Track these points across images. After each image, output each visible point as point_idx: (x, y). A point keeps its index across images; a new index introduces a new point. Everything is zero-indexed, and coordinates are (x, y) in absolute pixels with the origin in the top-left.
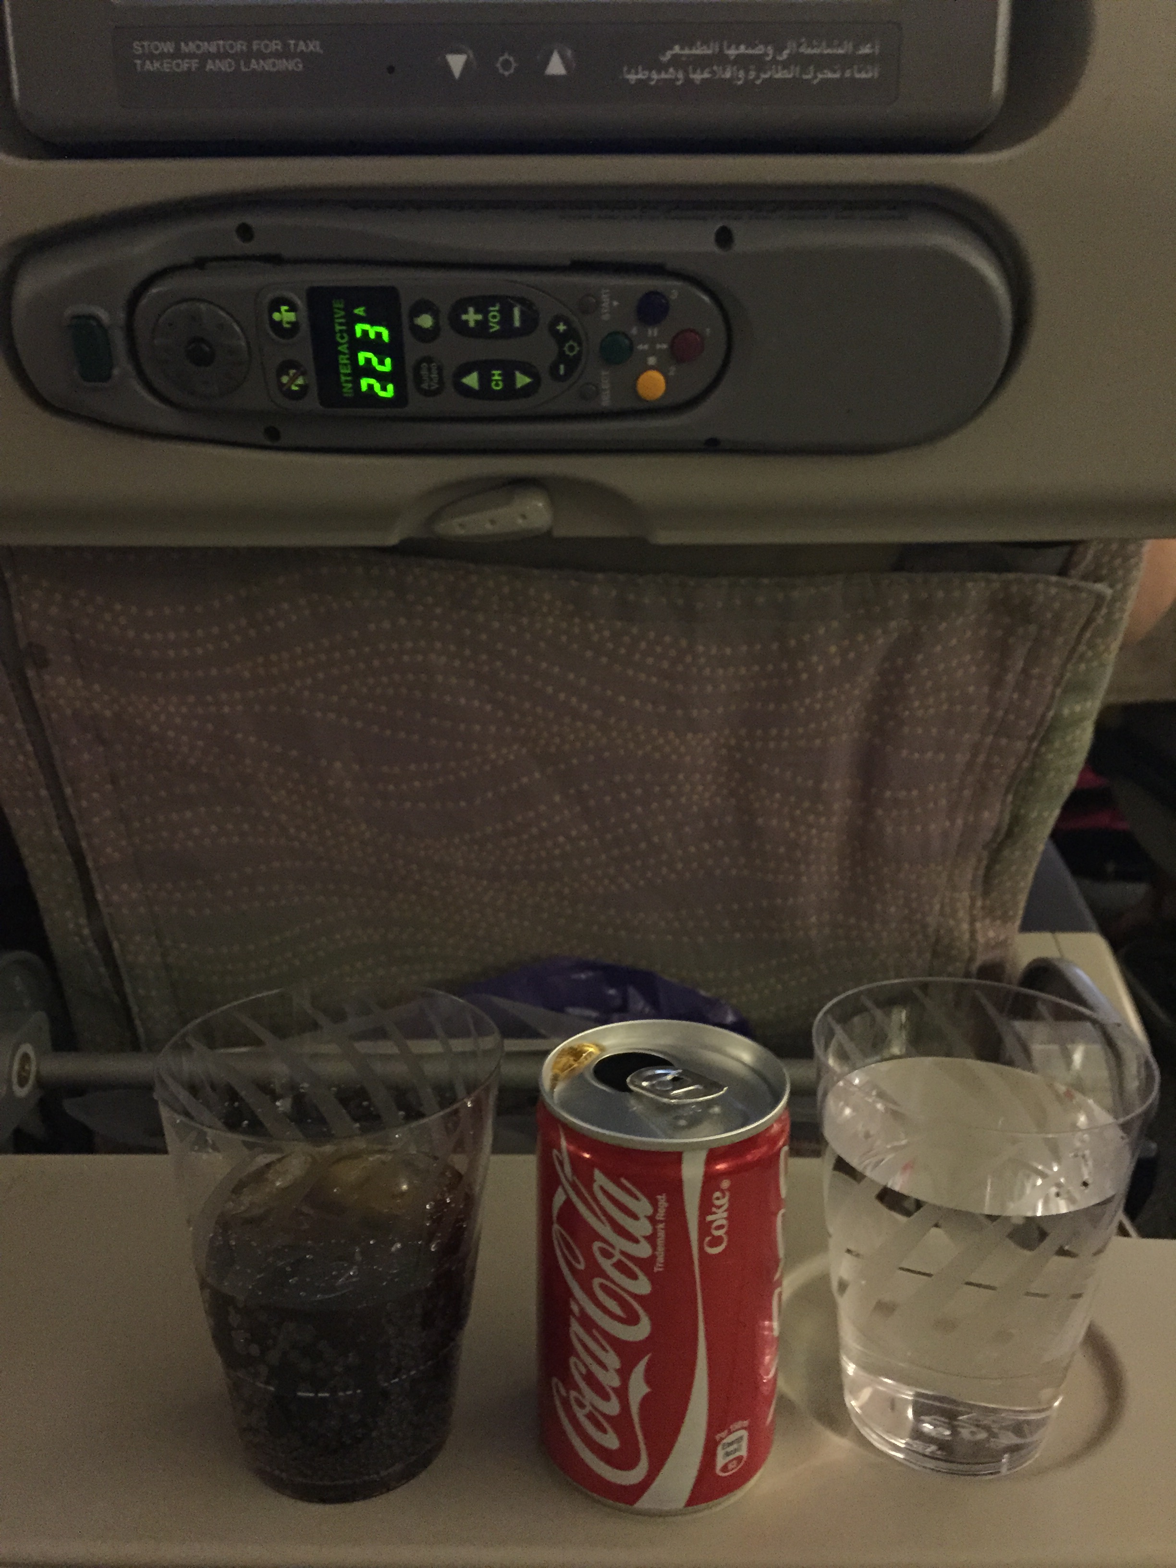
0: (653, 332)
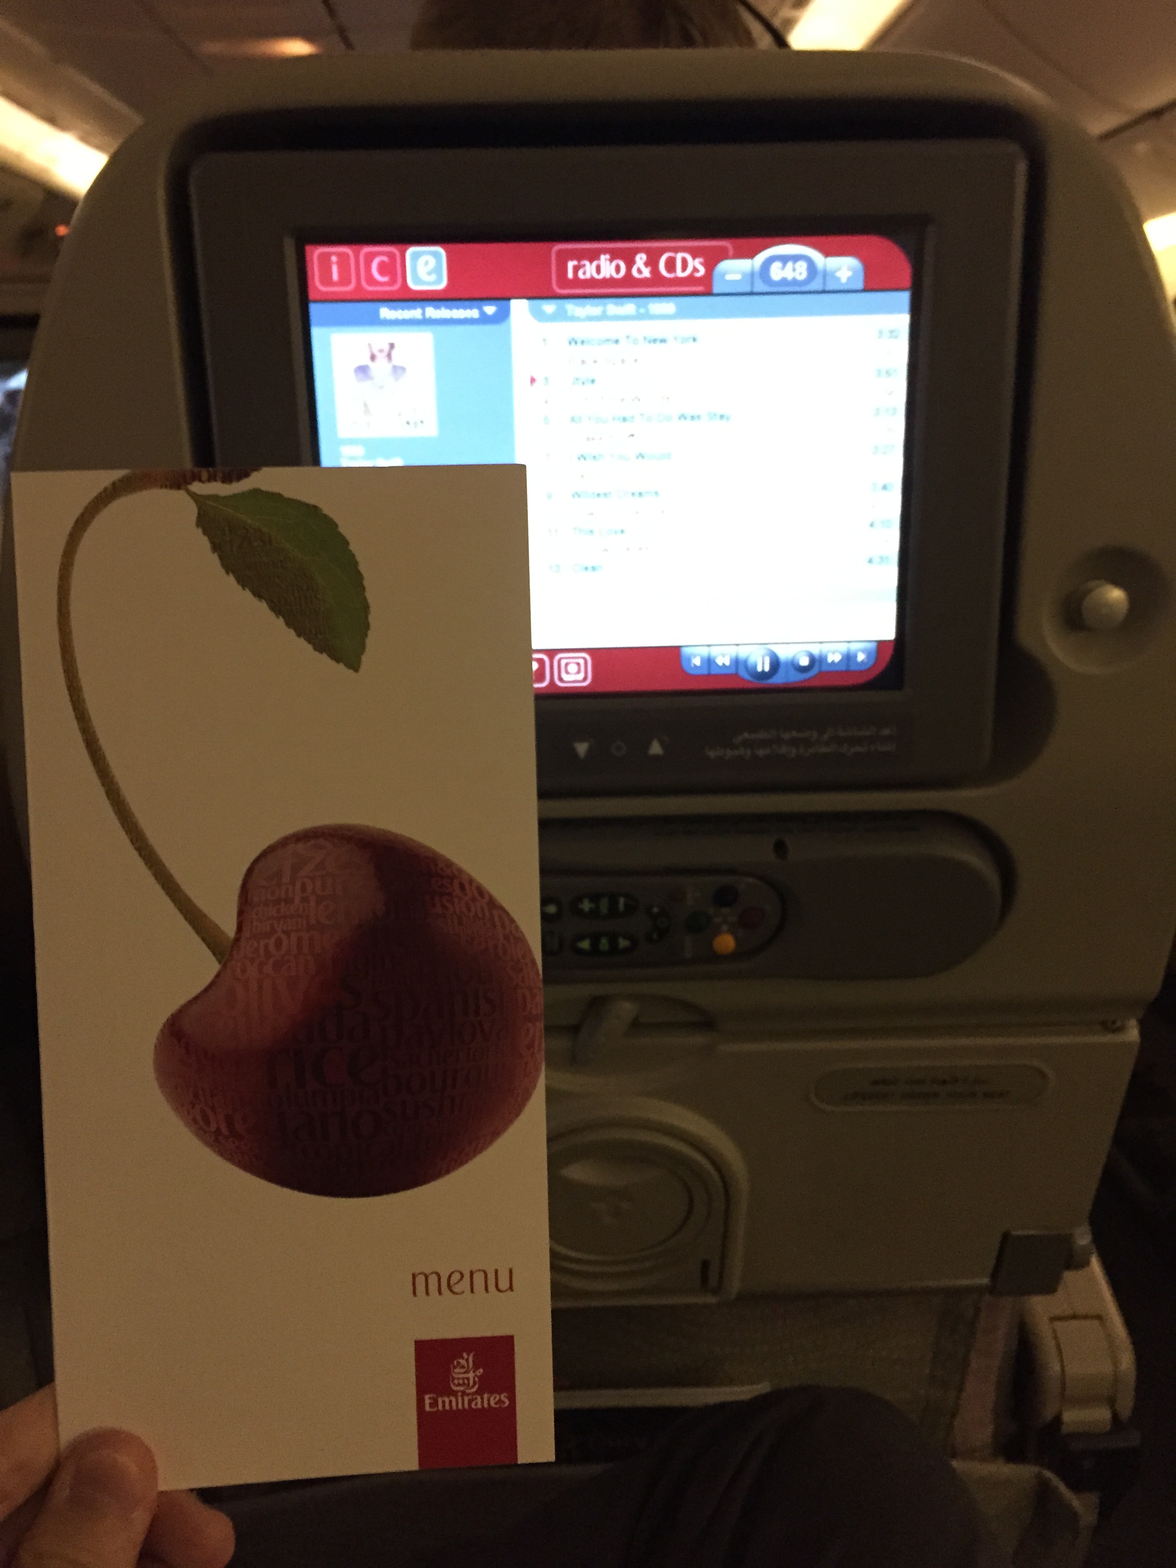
0: (725, 910)
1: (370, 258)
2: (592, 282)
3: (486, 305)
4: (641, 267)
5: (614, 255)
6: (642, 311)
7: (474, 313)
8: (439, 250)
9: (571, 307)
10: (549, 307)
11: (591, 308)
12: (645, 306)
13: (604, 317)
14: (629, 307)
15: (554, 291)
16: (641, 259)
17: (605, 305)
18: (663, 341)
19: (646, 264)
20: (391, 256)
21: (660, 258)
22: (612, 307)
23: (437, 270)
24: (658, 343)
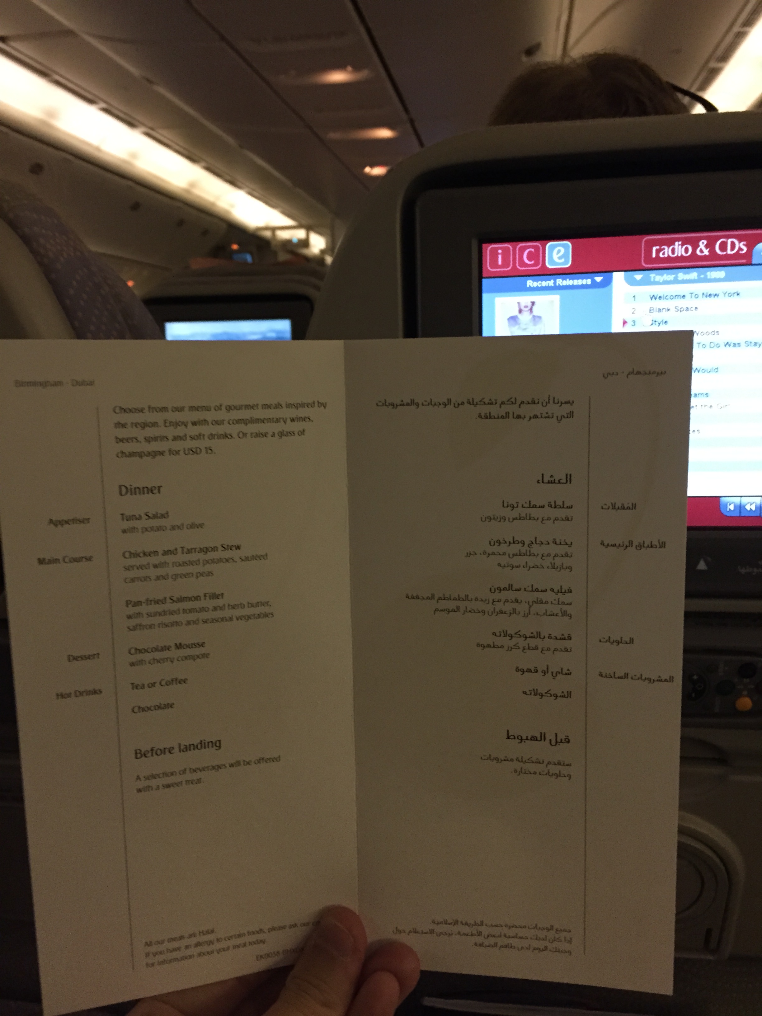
0: (746, 680)
1: (522, 250)
2: (669, 259)
3: (596, 276)
4: (703, 249)
5: (685, 242)
6: (702, 276)
7: (589, 282)
8: (568, 243)
9: (654, 276)
10: (638, 276)
11: (668, 276)
12: (705, 273)
13: (676, 281)
14: (693, 274)
15: (643, 266)
16: (702, 244)
17: (677, 274)
18: (716, 295)
19: (706, 247)
20: (536, 248)
21: (717, 243)
22: (681, 275)
23: (565, 256)
24: (713, 297)
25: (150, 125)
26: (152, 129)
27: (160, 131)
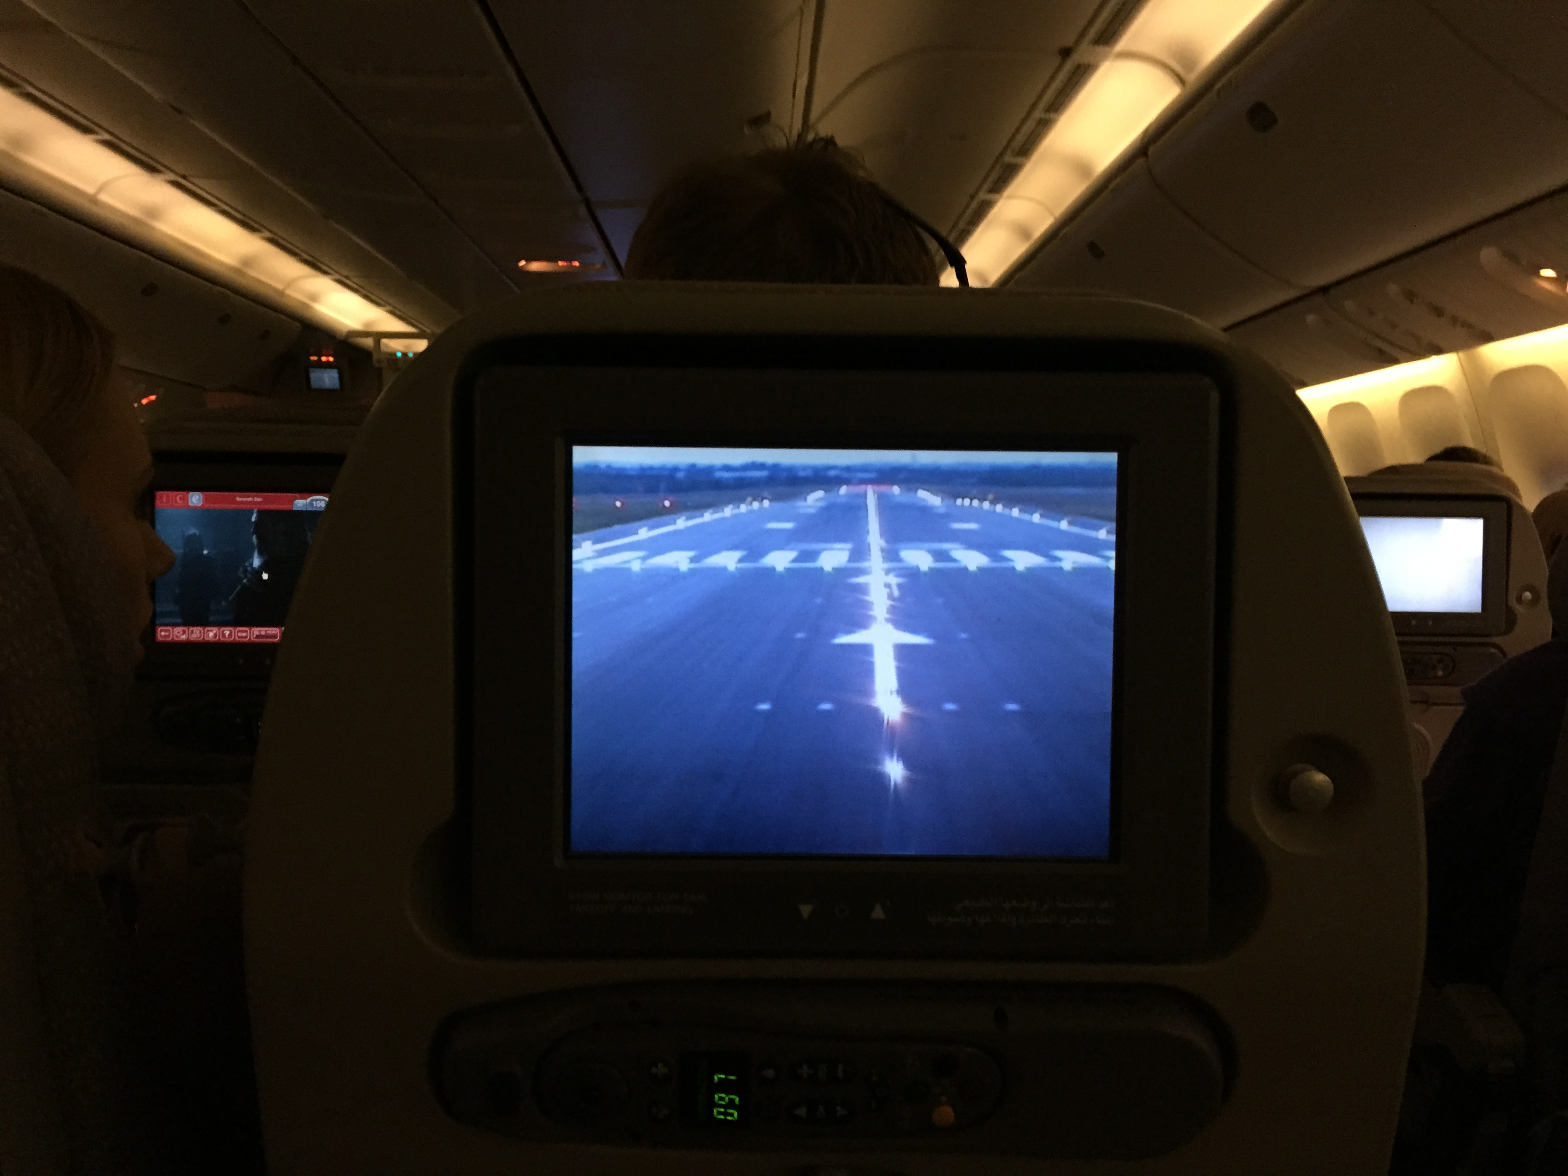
0: (945, 1081)
25: (181, 170)
26: (184, 177)
27: (196, 181)
